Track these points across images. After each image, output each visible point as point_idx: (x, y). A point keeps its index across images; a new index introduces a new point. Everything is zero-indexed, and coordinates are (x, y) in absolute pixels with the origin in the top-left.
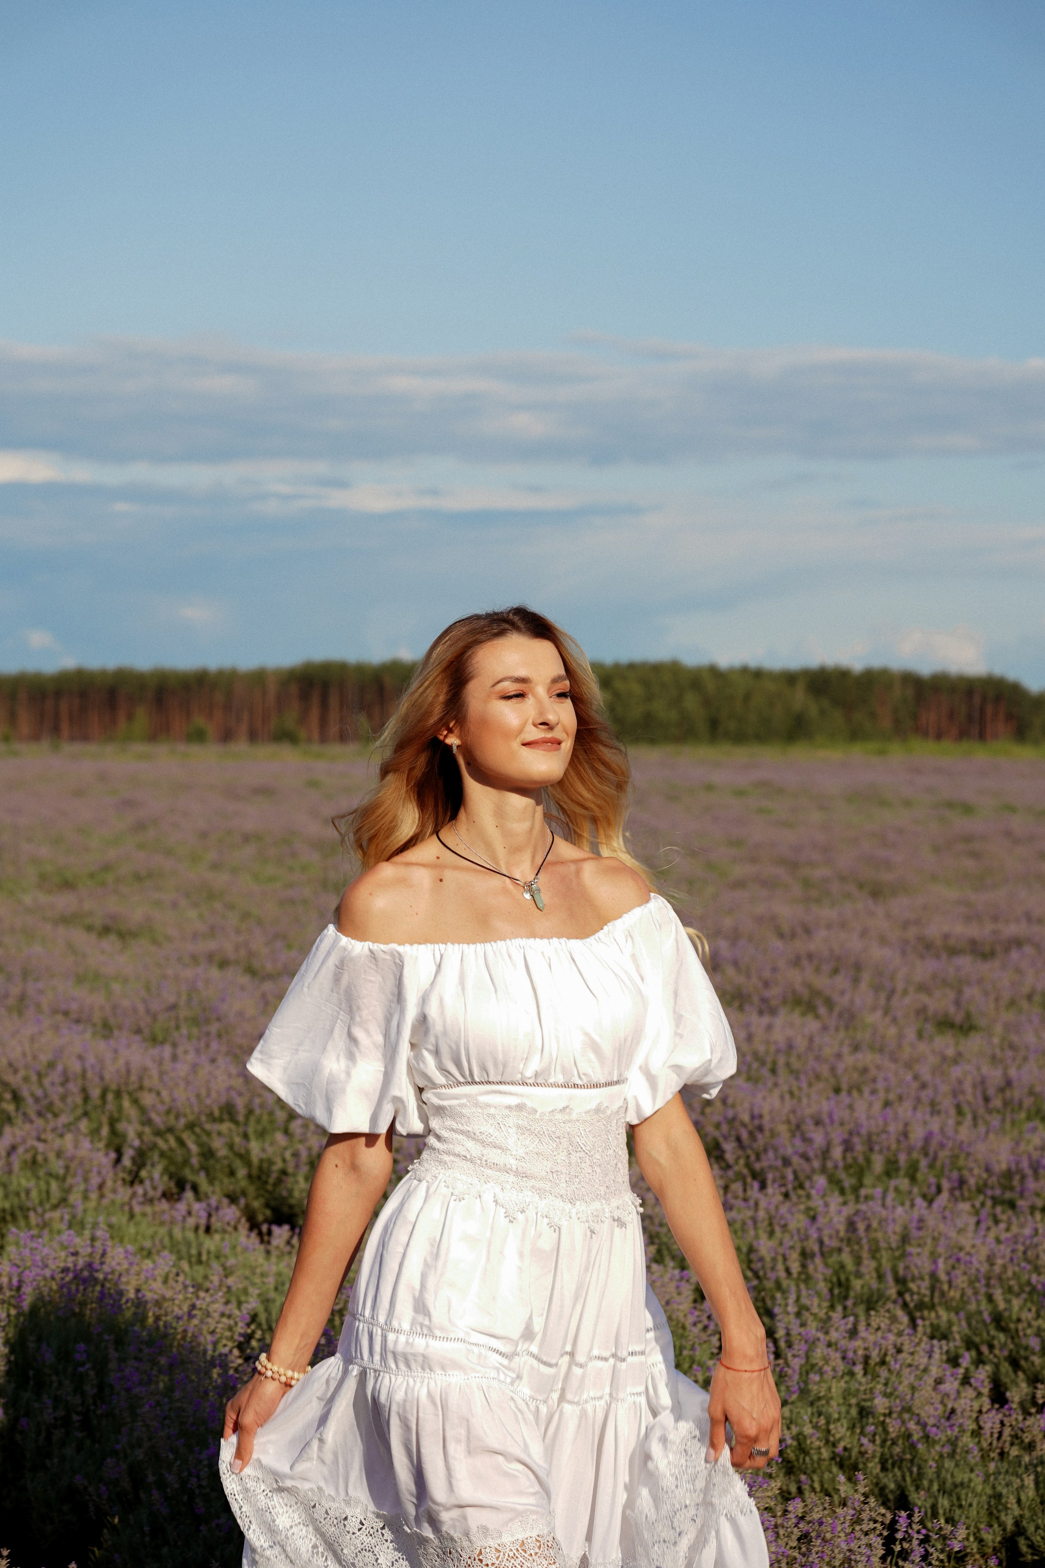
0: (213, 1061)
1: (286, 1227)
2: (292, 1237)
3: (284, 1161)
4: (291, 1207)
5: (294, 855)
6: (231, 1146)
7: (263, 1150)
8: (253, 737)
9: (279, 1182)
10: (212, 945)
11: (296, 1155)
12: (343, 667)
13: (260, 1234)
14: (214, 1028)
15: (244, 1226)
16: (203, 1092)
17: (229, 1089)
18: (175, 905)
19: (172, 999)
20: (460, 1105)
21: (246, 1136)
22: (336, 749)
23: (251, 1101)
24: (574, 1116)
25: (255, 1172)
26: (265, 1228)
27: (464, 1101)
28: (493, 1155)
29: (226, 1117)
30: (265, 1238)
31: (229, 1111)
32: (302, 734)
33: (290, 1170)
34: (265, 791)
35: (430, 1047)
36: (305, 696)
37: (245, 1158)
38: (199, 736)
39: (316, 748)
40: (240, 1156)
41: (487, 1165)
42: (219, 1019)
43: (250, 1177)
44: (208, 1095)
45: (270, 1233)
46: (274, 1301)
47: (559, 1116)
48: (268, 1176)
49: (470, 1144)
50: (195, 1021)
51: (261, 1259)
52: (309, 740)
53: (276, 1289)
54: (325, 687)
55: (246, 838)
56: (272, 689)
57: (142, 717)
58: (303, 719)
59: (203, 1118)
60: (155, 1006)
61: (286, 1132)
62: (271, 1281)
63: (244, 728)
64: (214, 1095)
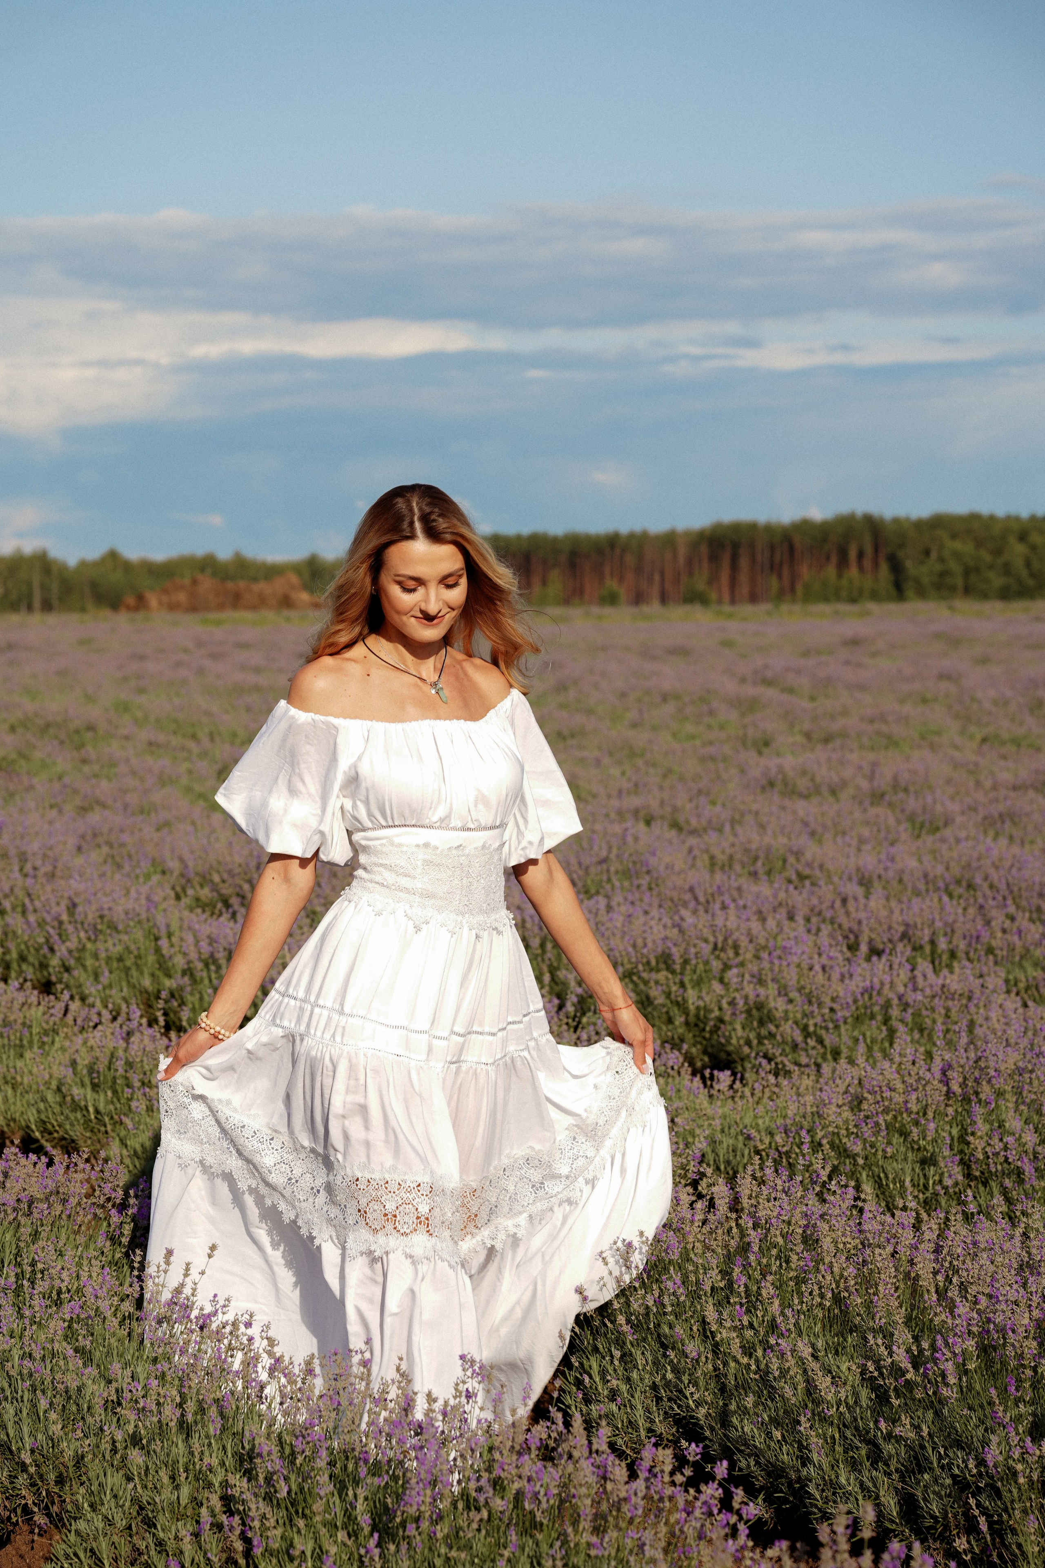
0: (646, 913)
1: (728, 1073)
2: (734, 1082)
3: (720, 1009)
4: (729, 1054)
5: (711, 713)
6: (668, 995)
7: (700, 998)
8: (664, 599)
9: (716, 1029)
10: (636, 801)
11: (732, 1003)
12: (753, 527)
13: (703, 1078)
14: (644, 881)
15: (686, 1070)
16: (640, 942)
17: (665, 939)
18: (598, 763)
19: (604, 853)
20: (381, 845)
21: (682, 985)
22: (746, 609)
23: (686, 951)
24: (467, 851)
25: (692, 1019)
26: (707, 1073)
27: (384, 841)
28: (404, 882)
29: (662, 966)
30: (708, 1082)
31: (665, 960)
32: (714, 596)
33: (727, 1018)
34: (680, 651)
35: (363, 798)
36: (714, 558)
37: (682, 1005)
38: (611, 599)
39: (727, 608)
40: (678, 1004)
41: (400, 889)
42: (648, 872)
43: (687, 1023)
44: (645, 945)
45: (712, 1078)
46: (721, 1142)
47: (454, 852)
48: (705, 1024)
49: (387, 874)
50: (627, 874)
51: (706, 1104)
52: (720, 601)
53: (723, 1131)
54: (736, 546)
55: (665, 698)
56: (682, 551)
57: (556, 582)
58: (713, 579)
59: (640, 967)
60: (587, 860)
61: (721, 980)
62: (717, 1122)
63: (655, 591)
64: (650, 945)
